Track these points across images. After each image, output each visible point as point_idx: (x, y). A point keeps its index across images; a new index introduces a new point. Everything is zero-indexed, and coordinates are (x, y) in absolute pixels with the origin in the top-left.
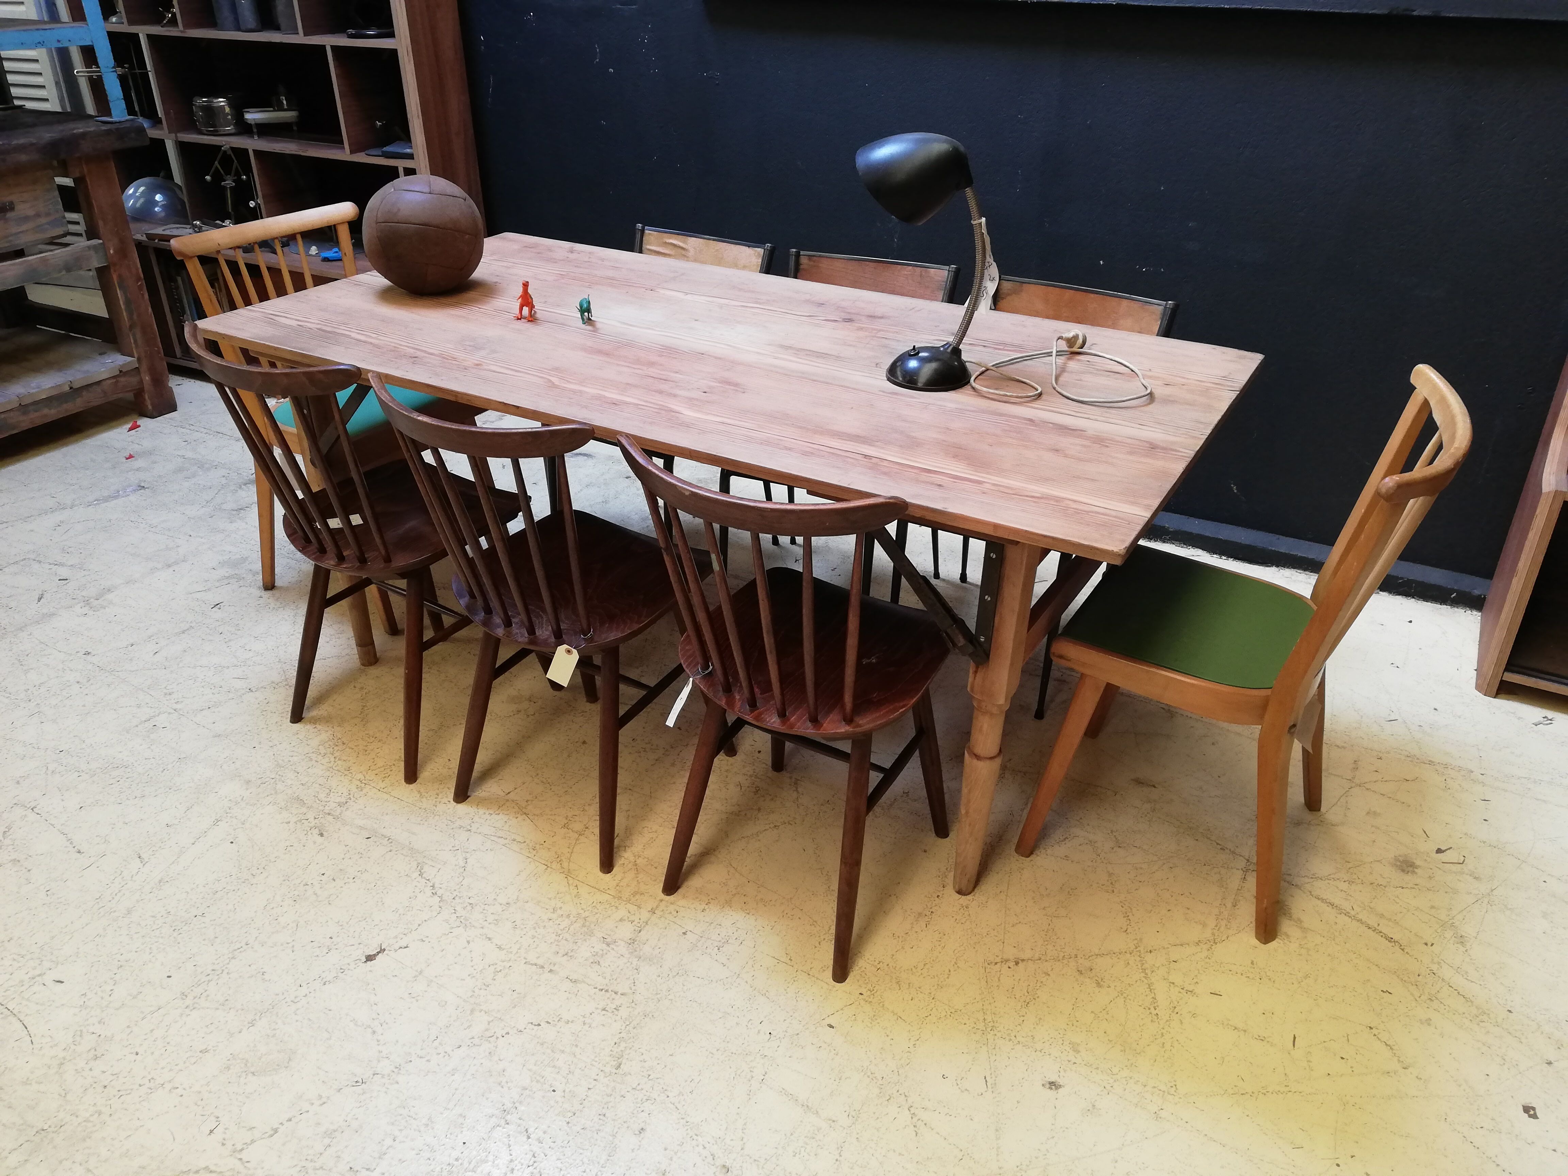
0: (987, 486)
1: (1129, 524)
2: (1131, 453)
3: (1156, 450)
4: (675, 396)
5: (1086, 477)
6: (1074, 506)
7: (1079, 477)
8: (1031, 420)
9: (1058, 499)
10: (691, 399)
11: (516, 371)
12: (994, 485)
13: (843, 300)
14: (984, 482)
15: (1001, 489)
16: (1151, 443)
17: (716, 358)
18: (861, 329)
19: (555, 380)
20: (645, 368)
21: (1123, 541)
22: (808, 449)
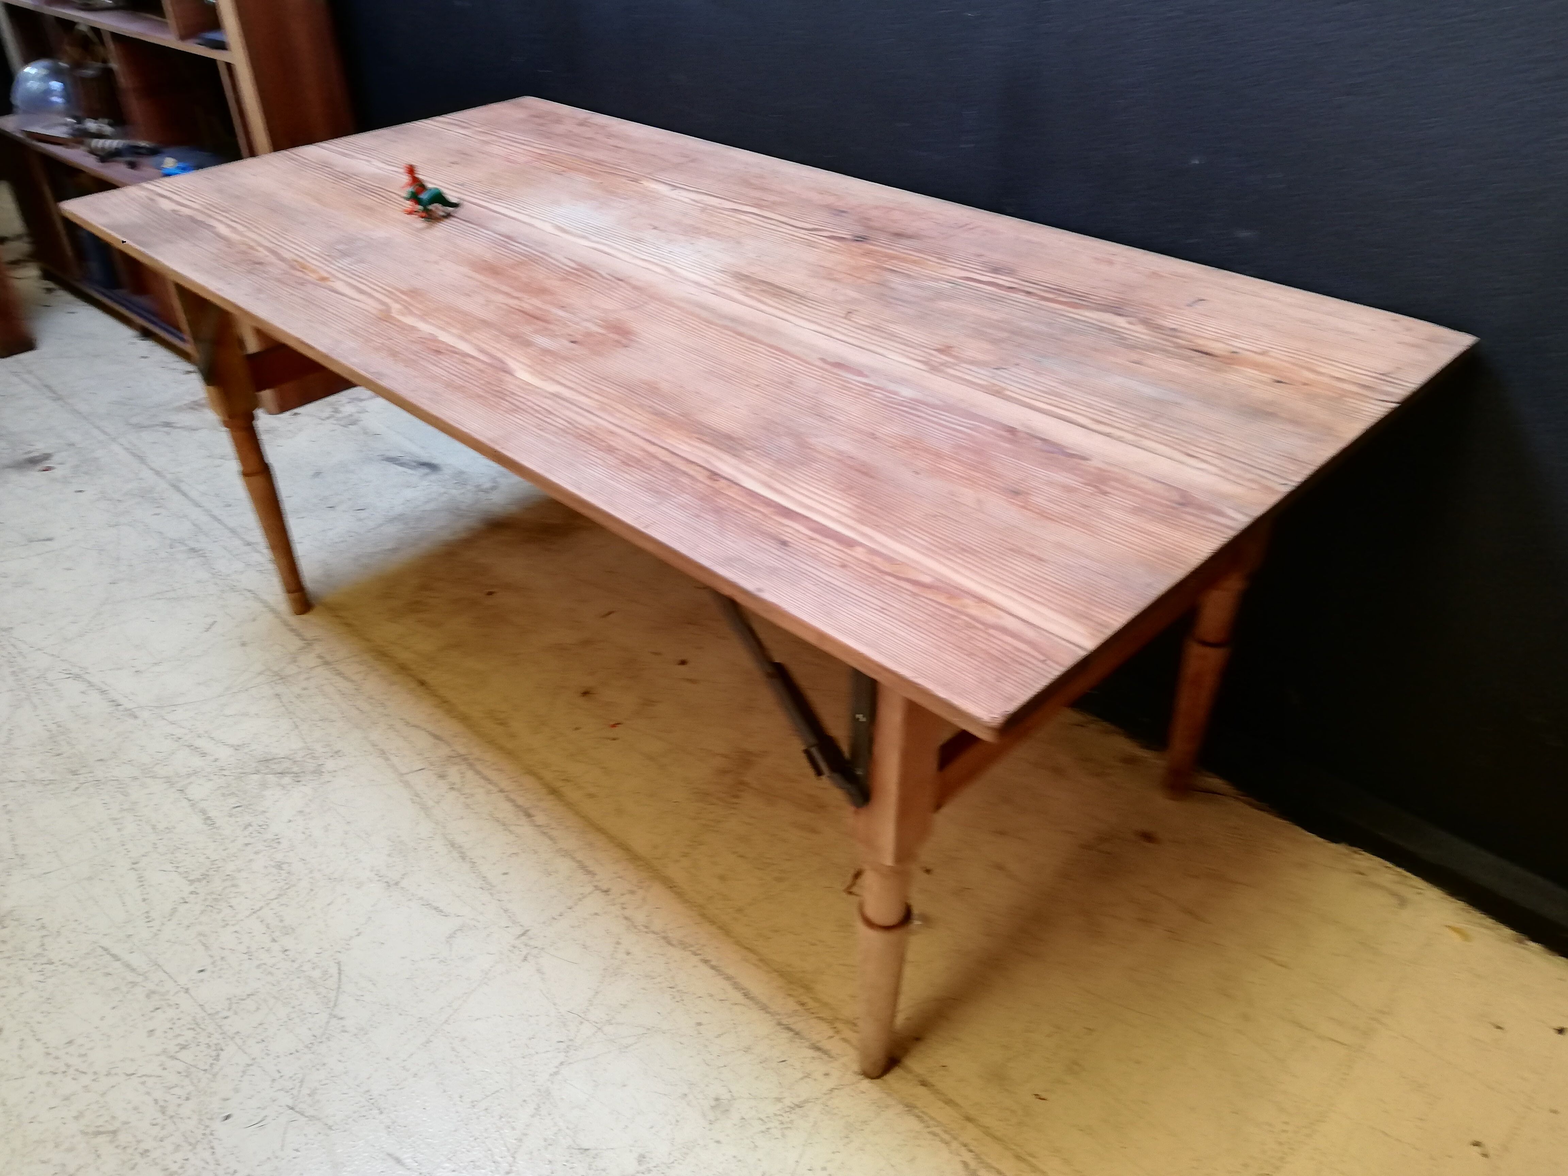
0: (859, 553)
1: (1043, 662)
2: (1136, 511)
3: (1188, 509)
4: (528, 344)
5: (1035, 552)
6: (974, 610)
7: (1017, 551)
8: (1012, 430)
9: (954, 592)
10: (546, 351)
11: (362, 292)
12: (873, 552)
13: (876, 208)
14: (861, 545)
15: (878, 562)
16: (1183, 493)
17: (635, 288)
18: (867, 254)
19: (395, 307)
20: (525, 296)
21: (1011, 699)
22: (638, 454)
